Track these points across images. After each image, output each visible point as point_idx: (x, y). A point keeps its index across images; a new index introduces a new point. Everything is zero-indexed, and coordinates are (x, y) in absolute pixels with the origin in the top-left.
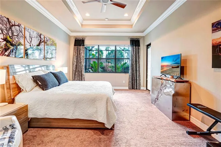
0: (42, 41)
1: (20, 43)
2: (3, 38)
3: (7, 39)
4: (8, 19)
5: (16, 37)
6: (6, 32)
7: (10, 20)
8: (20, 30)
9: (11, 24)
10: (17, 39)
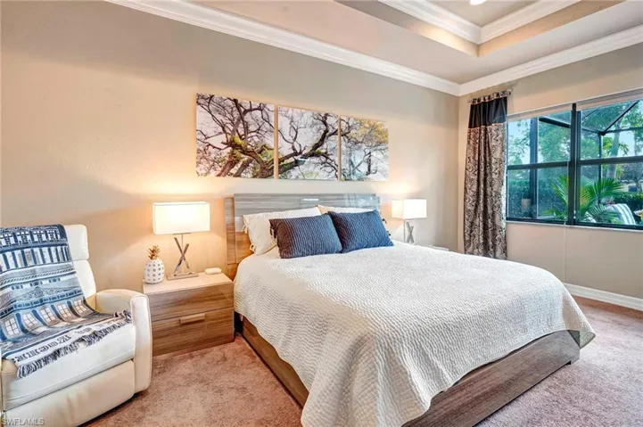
0: (331, 131)
1: (265, 146)
2: (225, 141)
3: (233, 141)
4: (235, 101)
5: (254, 134)
6: (232, 128)
7: (239, 102)
8: (265, 116)
9: (243, 110)
10: (256, 139)
